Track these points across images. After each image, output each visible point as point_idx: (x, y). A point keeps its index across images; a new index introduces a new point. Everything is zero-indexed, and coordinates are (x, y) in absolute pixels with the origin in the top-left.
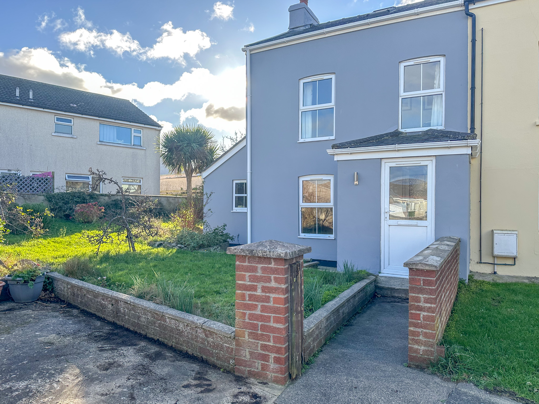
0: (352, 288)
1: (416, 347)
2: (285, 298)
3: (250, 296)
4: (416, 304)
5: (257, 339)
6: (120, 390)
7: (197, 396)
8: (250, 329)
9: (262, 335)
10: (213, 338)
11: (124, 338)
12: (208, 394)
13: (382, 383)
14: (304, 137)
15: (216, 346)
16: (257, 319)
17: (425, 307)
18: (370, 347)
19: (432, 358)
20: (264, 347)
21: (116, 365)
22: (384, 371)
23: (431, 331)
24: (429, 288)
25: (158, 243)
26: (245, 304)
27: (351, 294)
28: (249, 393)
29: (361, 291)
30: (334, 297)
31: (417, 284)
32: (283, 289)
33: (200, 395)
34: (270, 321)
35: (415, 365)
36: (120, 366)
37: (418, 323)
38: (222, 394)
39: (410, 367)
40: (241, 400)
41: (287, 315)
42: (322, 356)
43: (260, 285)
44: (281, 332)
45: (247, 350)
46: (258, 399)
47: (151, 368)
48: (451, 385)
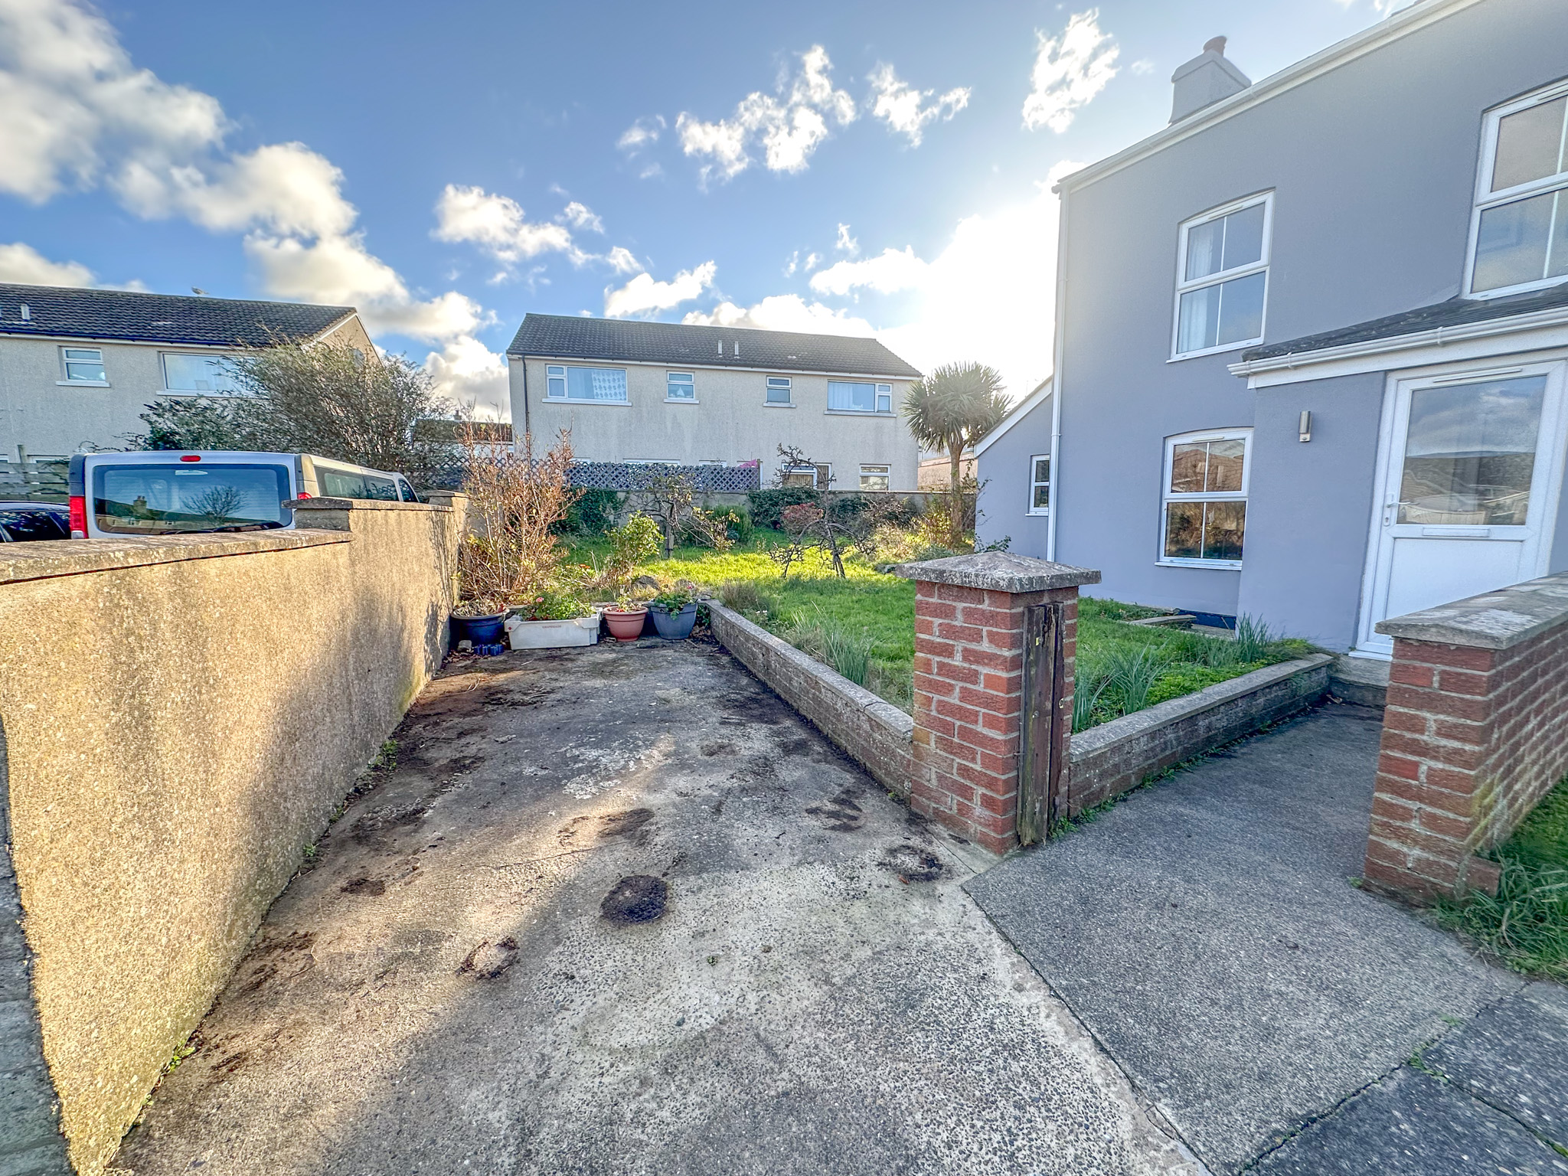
0: (1253, 675)
1: (1394, 845)
2: (1009, 679)
3: (941, 665)
4: (1408, 735)
5: (951, 753)
6: (709, 792)
7: (820, 832)
8: (939, 731)
9: (961, 746)
10: (881, 735)
11: (766, 710)
12: (841, 835)
13: (1257, 912)
14: (1185, 349)
15: (886, 751)
16: (952, 713)
17: (1438, 747)
18: (1260, 815)
19: (1446, 884)
20: (964, 771)
21: (728, 749)
22: (1280, 882)
23: (1451, 816)
24: (1462, 699)
25: (888, 567)
26: (930, 681)
27: (1240, 689)
28: (922, 851)
29: (1277, 684)
30: (1189, 691)
31: (1420, 683)
32: (1006, 658)
33: (828, 833)
34: (976, 722)
35: (1386, 890)
36: (733, 752)
37: (1409, 786)
38: (868, 841)
39: (1366, 890)
40: (899, 861)
41: (1016, 714)
42: (1120, 812)
43: (959, 646)
44: (997, 748)
45: (934, 770)
46: (934, 870)
47: (776, 766)
48: (1503, 982)
